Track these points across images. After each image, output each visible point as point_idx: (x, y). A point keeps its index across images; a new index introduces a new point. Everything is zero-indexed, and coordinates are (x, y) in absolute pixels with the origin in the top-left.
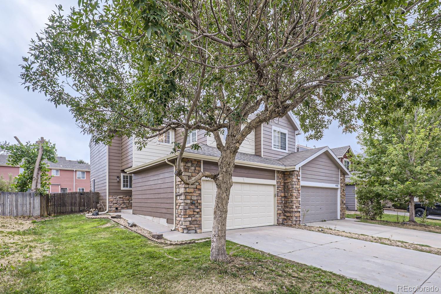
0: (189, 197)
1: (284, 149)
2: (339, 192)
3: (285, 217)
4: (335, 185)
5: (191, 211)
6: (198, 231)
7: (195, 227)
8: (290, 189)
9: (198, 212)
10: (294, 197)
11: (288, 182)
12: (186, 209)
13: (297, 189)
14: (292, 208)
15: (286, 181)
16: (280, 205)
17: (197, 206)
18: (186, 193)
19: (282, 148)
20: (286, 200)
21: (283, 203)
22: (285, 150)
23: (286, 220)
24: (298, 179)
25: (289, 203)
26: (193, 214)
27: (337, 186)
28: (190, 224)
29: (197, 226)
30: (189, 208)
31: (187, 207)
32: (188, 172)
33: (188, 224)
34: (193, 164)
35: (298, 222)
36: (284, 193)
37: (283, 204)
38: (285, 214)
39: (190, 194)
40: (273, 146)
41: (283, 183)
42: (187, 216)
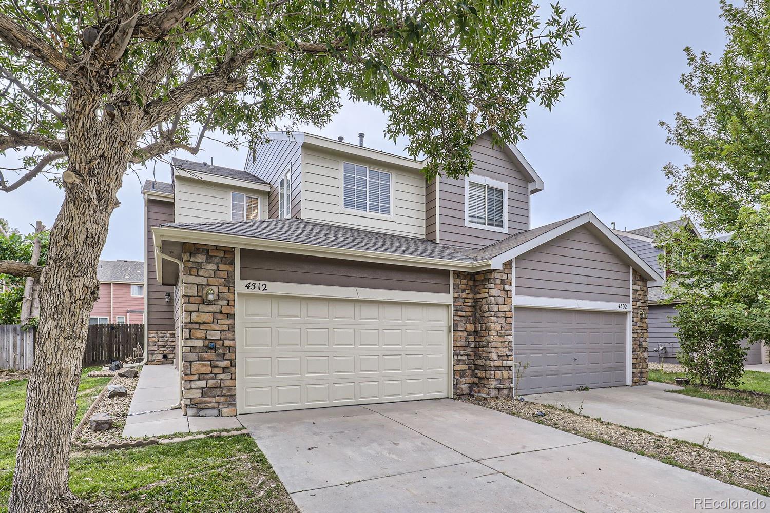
0: (200, 334)
1: (497, 226)
2: (629, 320)
3: (477, 381)
4: (618, 304)
5: (205, 365)
6: (225, 411)
7: (219, 403)
8: (486, 314)
9: (227, 368)
10: (495, 333)
11: (482, 298)
12: (191, 362)
13: (501, 314)
14: (489, 359)
15: (478, 296)
16: (462, 352)
17: (224, 354)
18: (191, 323)
19: (491, 222)
20: (478, 339)
21: (473, 346)
22: (502, 226)
23: (478, 387)
24: (504, 290)
25: (483, 347)
26: (211, 373)
27: (624, 307)
28: (202, 396)
29: (222, 399)
30: (201, 359)
31: (193, 356)
32: (198, 275)
33: (196, 394)
34: (212, 256)
35: (506, 392)
36: (475, 323)
37: (470, 350)
38: (476, 372)
39: (202, 327)
40: (467, 218)
41: (471, 301)
42: (196, 377)
